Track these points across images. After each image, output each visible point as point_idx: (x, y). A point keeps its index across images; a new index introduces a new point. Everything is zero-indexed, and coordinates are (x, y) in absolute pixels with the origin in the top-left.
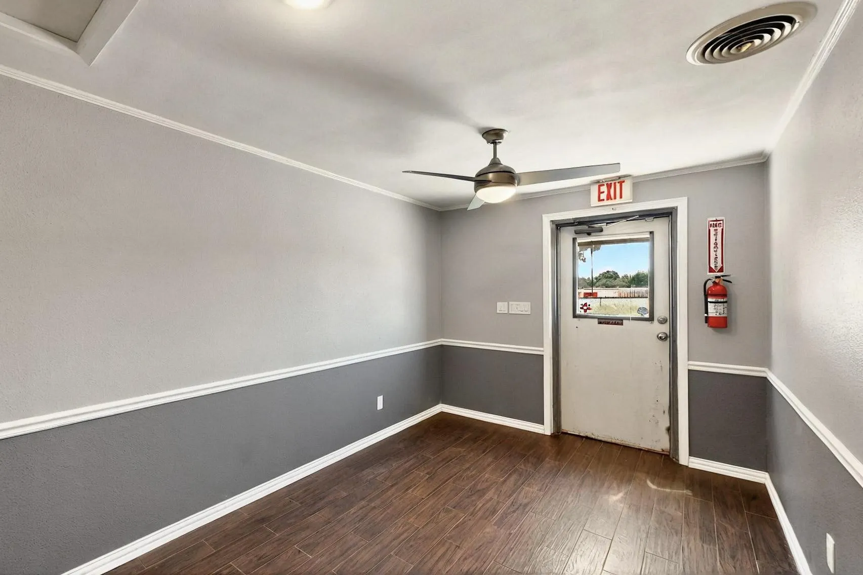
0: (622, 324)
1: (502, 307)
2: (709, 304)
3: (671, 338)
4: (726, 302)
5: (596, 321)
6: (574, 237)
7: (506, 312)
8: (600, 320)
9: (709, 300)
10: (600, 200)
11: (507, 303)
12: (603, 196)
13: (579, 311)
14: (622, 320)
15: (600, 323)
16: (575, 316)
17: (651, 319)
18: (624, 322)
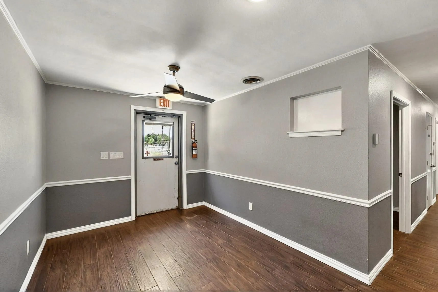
0: (163, 160)
1: (104, 155)
2: (193, 150)
3: (179, 164)
4: (197, 149)
5: (153, 159)
6: (143, 119)
7: (107, 158)
8: (154, 159)
9: (193, 148)
10: (160, 105)
11: (108, 153)
12: (162, 104)
13: (145, 156)
14: (163, 158)
15: (154, 160)
16: (143, 158)
17: (173, 157)
18: (164, 159)
